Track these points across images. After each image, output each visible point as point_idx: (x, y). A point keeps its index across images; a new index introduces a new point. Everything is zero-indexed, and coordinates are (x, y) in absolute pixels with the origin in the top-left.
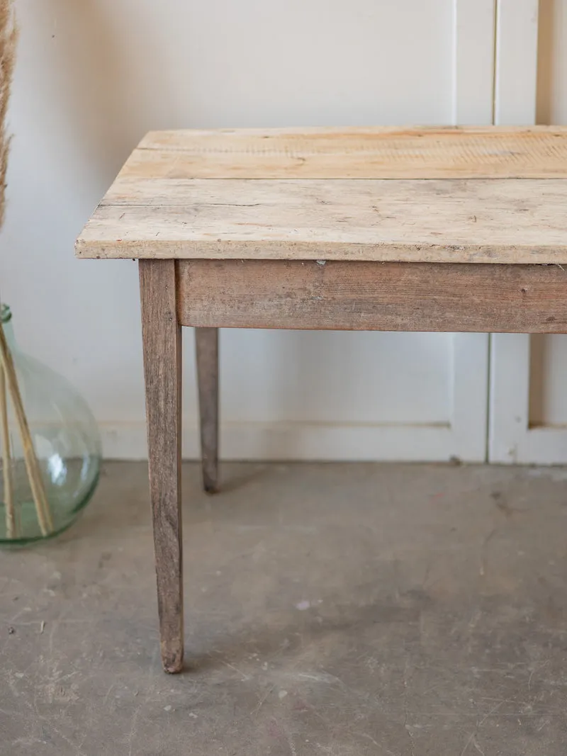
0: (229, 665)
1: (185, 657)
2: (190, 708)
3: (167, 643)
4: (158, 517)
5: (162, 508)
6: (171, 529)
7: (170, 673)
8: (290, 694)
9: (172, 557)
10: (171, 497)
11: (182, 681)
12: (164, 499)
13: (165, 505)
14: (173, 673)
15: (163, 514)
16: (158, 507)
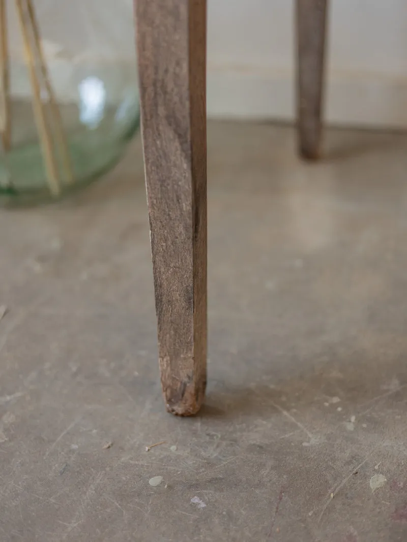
0: (285, 413)
1: (209, 388)
2: (194, 486)
3: (171, 360)
4: (152, 117)
5: (160, 100)
6: (177, 144)
7: (177, 415)
8: (392, 484)
9: (178, 199)
10: (176, 75)
11: (195, 433)
12: (163, 81)
13: (165, 93)
14: (183, 416)
15: (162, 111)
16: (153, 95)
